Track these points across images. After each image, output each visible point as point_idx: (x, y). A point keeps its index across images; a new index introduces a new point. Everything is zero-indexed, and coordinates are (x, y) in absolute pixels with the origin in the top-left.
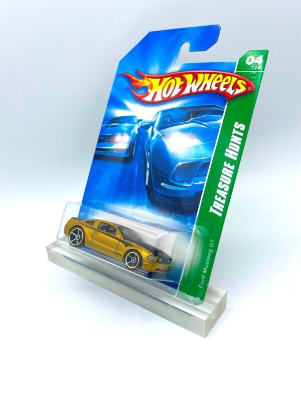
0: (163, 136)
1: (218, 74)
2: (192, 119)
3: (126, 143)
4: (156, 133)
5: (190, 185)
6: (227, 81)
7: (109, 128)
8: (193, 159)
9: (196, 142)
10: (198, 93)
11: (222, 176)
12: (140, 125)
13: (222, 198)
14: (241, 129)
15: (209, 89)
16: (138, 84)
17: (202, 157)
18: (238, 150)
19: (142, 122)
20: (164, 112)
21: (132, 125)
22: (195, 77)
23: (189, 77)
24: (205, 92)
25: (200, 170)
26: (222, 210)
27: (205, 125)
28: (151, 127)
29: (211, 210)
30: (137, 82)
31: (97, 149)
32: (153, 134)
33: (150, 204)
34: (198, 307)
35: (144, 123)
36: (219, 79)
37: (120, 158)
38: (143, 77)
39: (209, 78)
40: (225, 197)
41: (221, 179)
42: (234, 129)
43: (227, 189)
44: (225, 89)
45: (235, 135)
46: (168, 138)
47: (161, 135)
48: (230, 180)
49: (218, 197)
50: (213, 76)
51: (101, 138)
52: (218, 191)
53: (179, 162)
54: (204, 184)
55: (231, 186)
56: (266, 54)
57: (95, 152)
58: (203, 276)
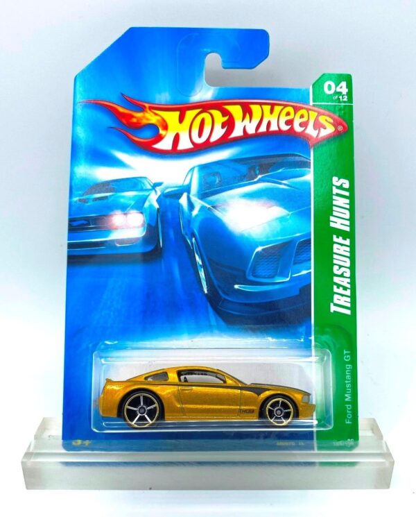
0: (214, 207)
1: (286, 106)
2: (260, 176)
3: (139, 227)
4: (198, 204)
5: (288, 279)
6: (302, 116)
7: (91, 203)
8: (281, 238)
9: (277, 211)
10: (257, 136)
11: (335, 256)
12: (159, 193)
13: (345, 288)
14: (344, 186)
15: (276, 129)
16: (134, 120)
17: (296, 233)
18: (347, 216)
19: (162, 186)
20: (203, 167)
21: (142, 193)
22: (247, 111)
23: (236, 111)
24: (268, 134)
25: (298, 254)
26: (349, 305)
27: (285, 184)
28: (185, 195)
29: (333, 308)
30: (132, 116)
31: (70, 246)
32: (191, 205)
33: (222, 323)
34: (355, 451)
35: (167, 188)
36: (288, 114)
37: (134, 255)
38: (142, 109)
39: (272, 111)
40: (349, 286)
41: (335, 261)
42: (334, 188)
43: (348, 274)
44: (302, 129)
45: (338, 195)
46: (224, 210)
47: (208, 206)
48: (348, 260)
49: (338, 288)
50: (277, 109)
51: (75, 224)
52: (336, 280)
53: (257, 247)
54: (310, 273)
55: (352, 268)
56: (348, 79)
57: (68, 252)
58: (347, 406)
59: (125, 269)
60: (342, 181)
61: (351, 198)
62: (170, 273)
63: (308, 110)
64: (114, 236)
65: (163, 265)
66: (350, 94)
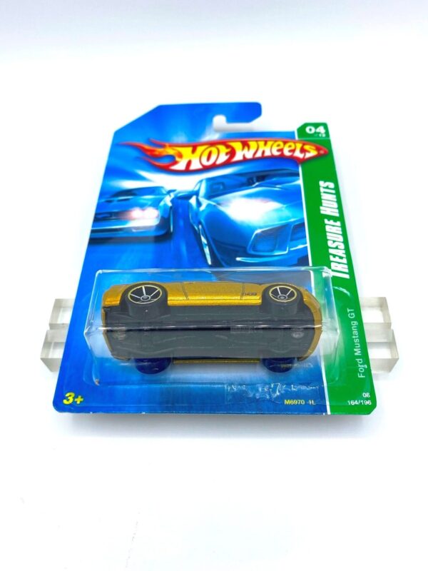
0: (219, 204)
1: (276, 141)
2: (257, 183)
3: (153, 219)
4: (205, 203)
5: (286, 252)
6: (290, 146)
7: (115, 203)
8: (277, 223)
9: (274, 205)
10: (254, 160)
11: (328, 234)
12: (173, 197)
13: (341, 258)
14: (330, 187)
15: (270, 155)
17: (290, 219)
18: (335, 206)
19: (175, 193)
20: (209, 180)
21: (158, 197)
22: (246, 145)
23: (237, 146)
24: (263, 158)
25: (294, 233)
27: (279, 188)
28: (194, 197)
31: (93, 231)
32: (199, 204)
35: (179, 193)
36: (279, 145)
38: (163, 146)
39: (265, 144)
40: (344, 256)
41: (328, 238)
42: (321, 188)
43: (342, 247)
44: (291, 154)
45: (325, 192)
46: (227, 206)
47: (214, 204)
48: (340, 237)
49: (334, 257)
50: (270, 143)
51: (100, 216)
52: (331, 251)
53: (256, 229)
54: (306, 247)
55: (346, 242)
56: (325, 126)
57: (91, 235)
58: (358, 360)
59: (138, 247)
60: (327, 184)
61: (338, 194)
62: (178, 250)
63: (295, 143)
64: (130, 225)
65: (172, 244)
66: (327, 133)
